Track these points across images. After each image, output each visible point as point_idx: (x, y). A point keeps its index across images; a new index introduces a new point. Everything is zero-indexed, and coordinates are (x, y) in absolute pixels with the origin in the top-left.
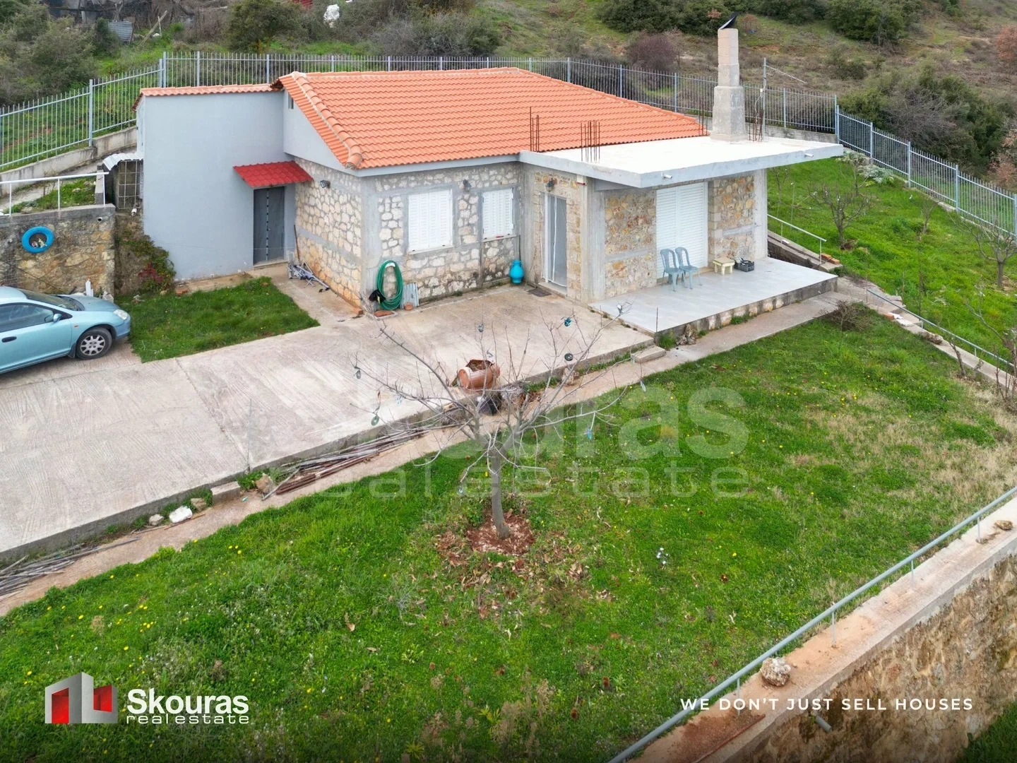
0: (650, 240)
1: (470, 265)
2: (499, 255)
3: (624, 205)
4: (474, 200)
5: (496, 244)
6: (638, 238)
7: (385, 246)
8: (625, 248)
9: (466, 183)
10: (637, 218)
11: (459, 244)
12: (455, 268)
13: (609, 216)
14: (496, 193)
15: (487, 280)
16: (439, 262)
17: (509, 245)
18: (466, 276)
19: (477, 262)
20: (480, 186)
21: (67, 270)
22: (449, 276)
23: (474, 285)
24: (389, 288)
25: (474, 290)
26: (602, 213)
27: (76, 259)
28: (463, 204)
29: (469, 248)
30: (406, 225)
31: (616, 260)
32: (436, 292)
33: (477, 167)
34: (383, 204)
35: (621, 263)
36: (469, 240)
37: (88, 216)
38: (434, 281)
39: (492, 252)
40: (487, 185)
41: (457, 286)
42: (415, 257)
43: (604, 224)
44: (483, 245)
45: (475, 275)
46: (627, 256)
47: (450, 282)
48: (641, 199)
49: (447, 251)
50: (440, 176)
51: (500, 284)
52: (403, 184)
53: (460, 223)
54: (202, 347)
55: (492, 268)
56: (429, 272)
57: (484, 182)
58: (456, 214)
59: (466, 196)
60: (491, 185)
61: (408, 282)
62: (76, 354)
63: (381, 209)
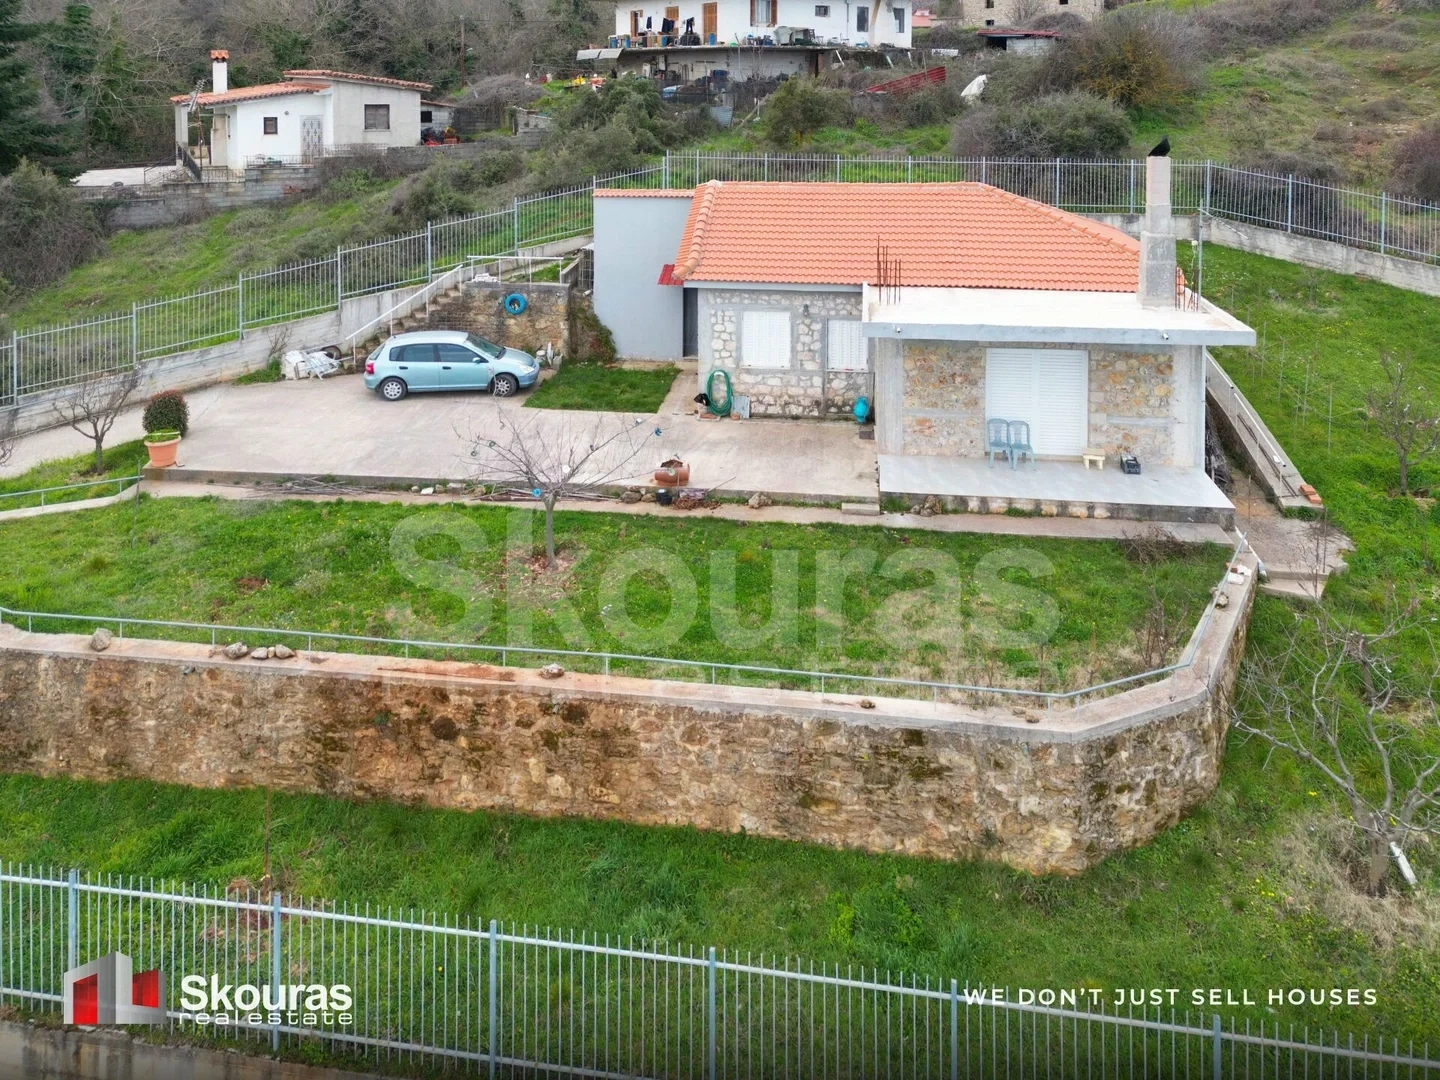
0: (974, 403)
1: (810, 391)
2: (848, 388)
3: (933, 358)
4: (817, 327)
5: (844, 376)
6: (954, 397)
7: (717, 355)
8: (935, 405)
9: (806, 307)
10: (953, 375)
11: (797, 367)
12: (793, 391)
13: (910, 365)
14: (847, 324)
15: (829, 410)
16: (775, 382)
17: (860, 380)
18: (806, 402)
19: (819, 390)
20: (824, 313)
21: (536, 332)
22: (786, 398)
23: (816, 413)
24: (720, 394)
25: (814, 418)
26: (900, 360)
27: (541, 324)
28: (803, 329)
29: (811, 374)
30: (739, 340)
31: (921, 416)
32: (771, 410)
33: (821, 293)
34: (715, 315)
35: (926, 420)
36: (810, 366)
37: (549, 291)
38: (769, 399)
39: (838, 384)
40: (833, 313)
41: (795, 410)
42: (748, 371)
43: (901, 372)
44: (827, 376)
45: (817, 403)
46: (934, 415)
47: (787, 404)
48: (960, 355)
49: (784, 372)
50: (778, 297)
51: (847, 419)
52: (736, 299)
53: (799, 347)
54: (565, 407)
55: (838, 400)
56: (762, 389)
57: (829, 310)
58: (795, 338)
59: (807, 321)
60: (837, 314)
61: (741, 394)
62: (489, 390)
63: (713, 320)
